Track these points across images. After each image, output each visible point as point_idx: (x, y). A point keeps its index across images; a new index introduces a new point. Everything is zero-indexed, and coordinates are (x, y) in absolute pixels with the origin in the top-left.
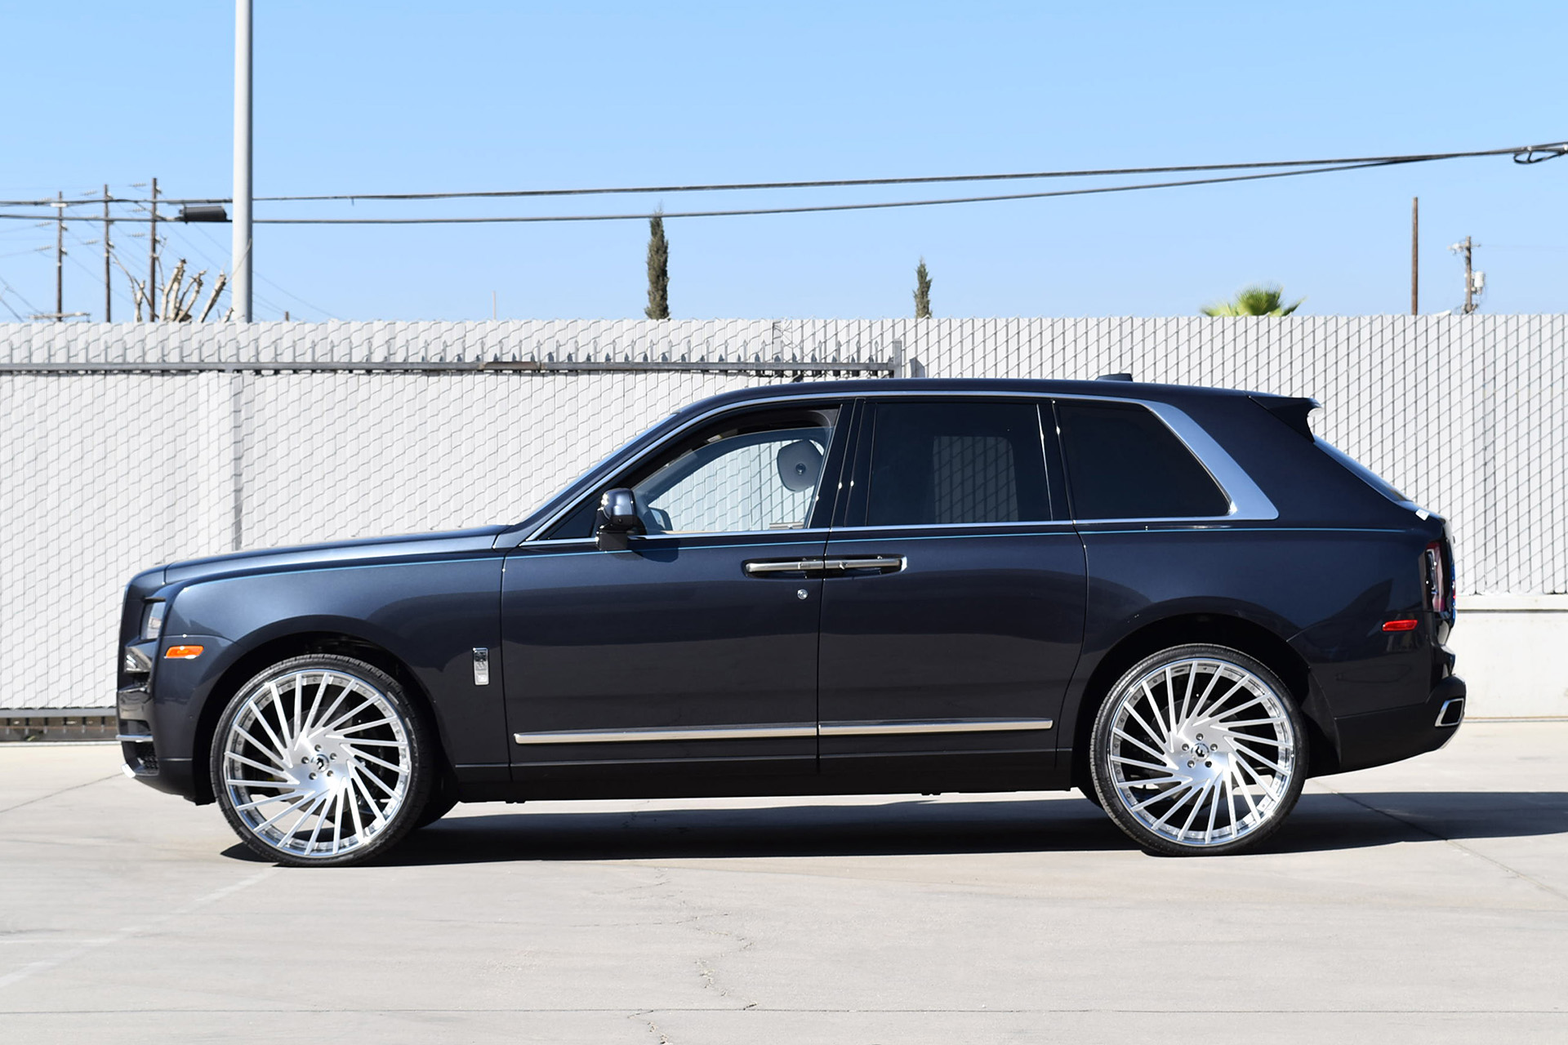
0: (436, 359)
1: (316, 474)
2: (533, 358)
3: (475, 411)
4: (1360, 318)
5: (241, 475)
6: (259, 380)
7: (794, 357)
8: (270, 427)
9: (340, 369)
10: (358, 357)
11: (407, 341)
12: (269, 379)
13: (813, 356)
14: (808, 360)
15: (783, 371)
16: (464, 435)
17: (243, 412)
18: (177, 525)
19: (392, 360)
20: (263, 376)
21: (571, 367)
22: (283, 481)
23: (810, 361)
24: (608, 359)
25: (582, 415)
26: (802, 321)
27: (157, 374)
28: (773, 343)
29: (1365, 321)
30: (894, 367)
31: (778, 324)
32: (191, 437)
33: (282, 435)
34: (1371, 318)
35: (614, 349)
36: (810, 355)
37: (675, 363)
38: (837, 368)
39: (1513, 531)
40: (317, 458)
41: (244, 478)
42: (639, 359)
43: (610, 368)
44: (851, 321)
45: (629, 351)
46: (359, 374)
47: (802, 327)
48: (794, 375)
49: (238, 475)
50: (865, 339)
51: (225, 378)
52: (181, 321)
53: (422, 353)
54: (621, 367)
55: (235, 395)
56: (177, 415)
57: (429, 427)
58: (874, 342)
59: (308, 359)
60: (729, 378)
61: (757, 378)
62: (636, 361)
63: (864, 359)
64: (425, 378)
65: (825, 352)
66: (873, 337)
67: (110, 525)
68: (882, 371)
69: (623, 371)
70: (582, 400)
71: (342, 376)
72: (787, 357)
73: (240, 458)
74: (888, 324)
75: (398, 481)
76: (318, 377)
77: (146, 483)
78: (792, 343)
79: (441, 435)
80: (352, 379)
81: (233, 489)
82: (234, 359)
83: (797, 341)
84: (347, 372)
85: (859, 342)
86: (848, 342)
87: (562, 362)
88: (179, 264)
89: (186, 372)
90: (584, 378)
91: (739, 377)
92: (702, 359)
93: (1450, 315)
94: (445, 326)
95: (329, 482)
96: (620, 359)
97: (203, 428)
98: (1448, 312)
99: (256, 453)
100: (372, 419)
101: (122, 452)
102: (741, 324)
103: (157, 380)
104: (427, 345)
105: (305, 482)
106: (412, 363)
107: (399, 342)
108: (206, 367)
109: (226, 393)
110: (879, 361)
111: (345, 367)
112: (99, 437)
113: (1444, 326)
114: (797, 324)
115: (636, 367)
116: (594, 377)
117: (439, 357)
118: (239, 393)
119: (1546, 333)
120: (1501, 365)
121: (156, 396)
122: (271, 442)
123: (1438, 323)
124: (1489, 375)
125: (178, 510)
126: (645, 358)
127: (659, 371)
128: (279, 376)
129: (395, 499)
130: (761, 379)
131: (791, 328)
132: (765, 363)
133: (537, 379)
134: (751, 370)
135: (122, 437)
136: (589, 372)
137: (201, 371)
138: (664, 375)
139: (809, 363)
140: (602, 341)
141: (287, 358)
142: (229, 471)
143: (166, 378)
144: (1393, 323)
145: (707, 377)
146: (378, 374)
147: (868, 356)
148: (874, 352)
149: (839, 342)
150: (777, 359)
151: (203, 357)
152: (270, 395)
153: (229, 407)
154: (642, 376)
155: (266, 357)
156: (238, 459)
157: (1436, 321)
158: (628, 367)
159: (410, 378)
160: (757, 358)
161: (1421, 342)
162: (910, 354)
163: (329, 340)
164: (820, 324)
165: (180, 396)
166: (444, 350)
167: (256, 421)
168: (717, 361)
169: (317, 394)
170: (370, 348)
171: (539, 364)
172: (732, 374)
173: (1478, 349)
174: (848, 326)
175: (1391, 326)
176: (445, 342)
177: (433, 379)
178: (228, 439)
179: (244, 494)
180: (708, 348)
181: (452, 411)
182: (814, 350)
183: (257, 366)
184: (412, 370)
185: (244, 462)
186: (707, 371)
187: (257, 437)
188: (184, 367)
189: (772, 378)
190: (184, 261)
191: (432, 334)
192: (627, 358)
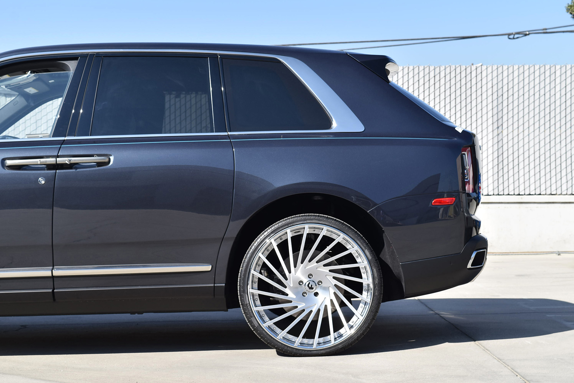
4: (440, 67)
29: (442, 68)
34: (445, 67)
39: (511, 166)
93: (482, 65)
98: (481, 64)
113: (479, 71)
119: (526, 74)
120: (505, 89)
123: (476, 69)
124: (500, 93)
144: (455, 69)
157: (475, 68)
161: (469, 78)
173: (495, 81)
175: (454, 71)
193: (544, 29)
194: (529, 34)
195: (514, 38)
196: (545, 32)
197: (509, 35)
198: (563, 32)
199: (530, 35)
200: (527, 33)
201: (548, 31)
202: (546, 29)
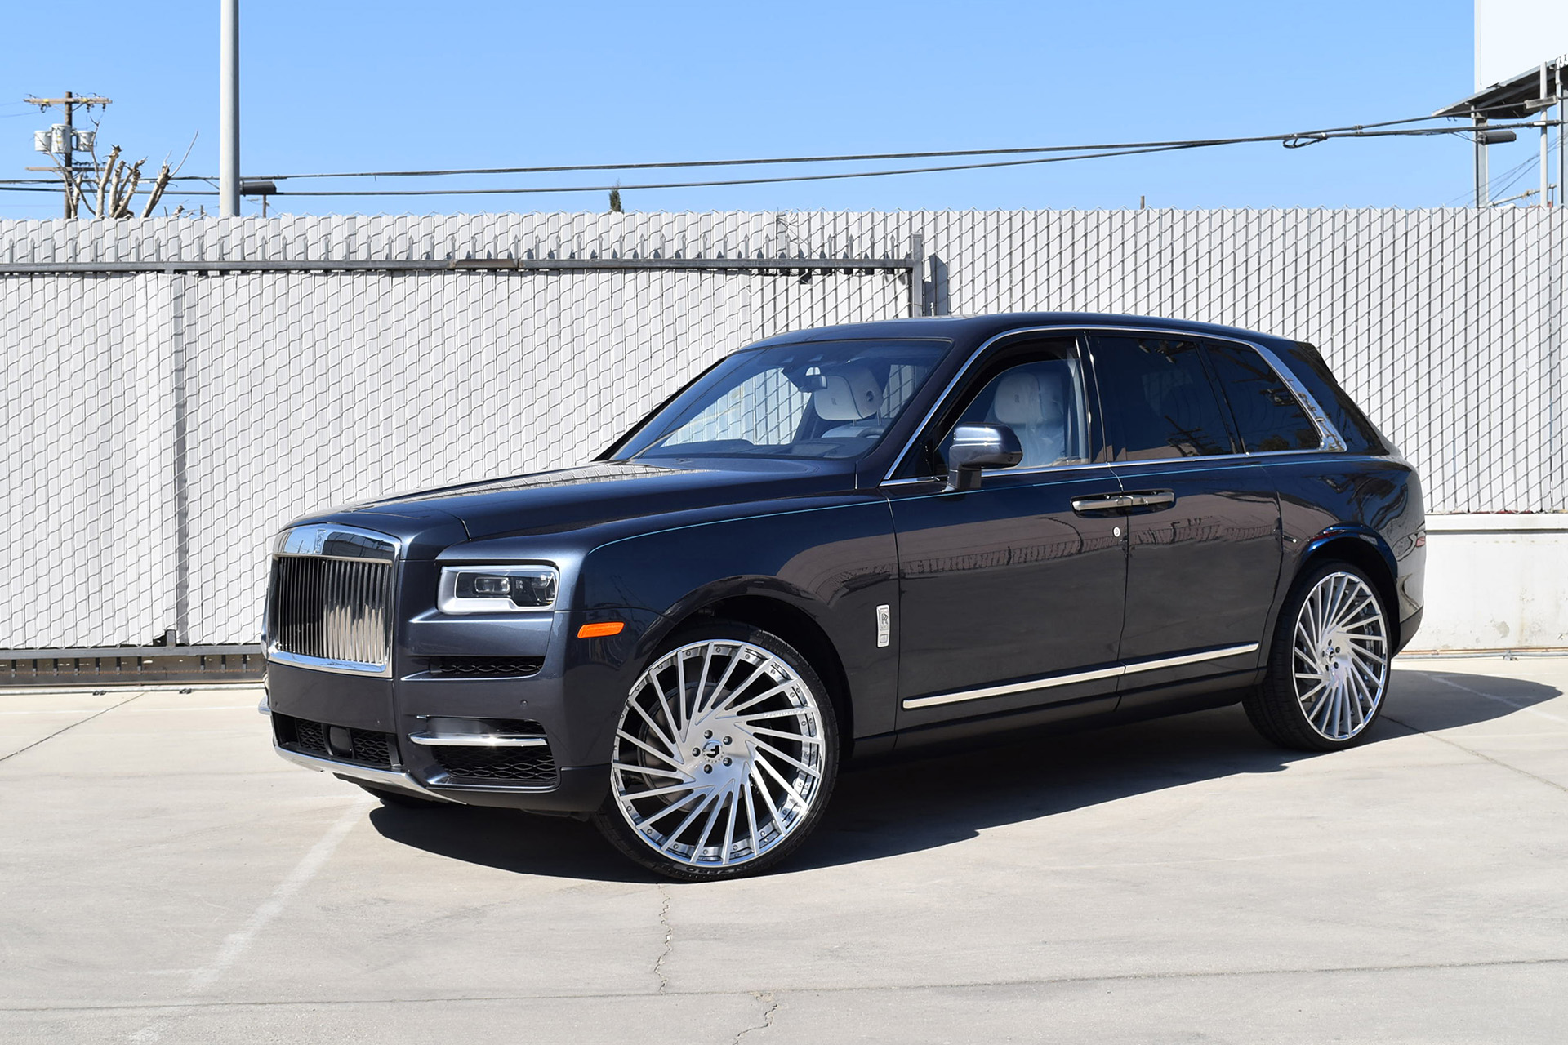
0: (402, 257)
1: (269, 386)
2: (510, 255)
3: (445, 315)
4: (1419, 212)
5: (184, 388)
6: (204, 283)
7: (800, 253)
8: (216, 335)
9: (295, 269)
10: (314, 255)
11: (369, 237)
12: (216, 281)
13: (822, 252)
14: (816, 256)
15: (789, 269)
16: (433, 341)
17: (185, 317)
18: (115, 445)
19: (352, 258)
20: (208, 277)
21: (552, 265)
22: (230, 395)
23: (818, 258)
24: (593, 255)
25: (566, 319)
26: (809, 214)
27: (89, 277)
28: (777, 238)
30: (913, 263)
31: (783, 218)
32: (128, 346)
33: (229, 343)
34: (1431, 210)
35: (600, 245)
36: (819, 252)
37: (669, 260)
38: (849, 266)
40: (269, 369)
41: (187, 392)
42: (629, 256)
43: (597, 266)
44: (864, 214)
45: (617, 247)
46: (315, 275)
47: (809, 220)
48: (800, 275)
49: (180, 389)
50: (879, 233)
51: (165, 279)
52: (118, 217)
53: (386, 251)
54: (609, 265)
55: (174, 299)
56: (112, 321)
57: (394, 334)
58: (889, 237)
59: (259, 257)
60: (729, 277)
61: (760, 277)
62: (625, 258)
63: (878, 255)
64: (388, 278)
65: (835, 248)
66: (888, 231)
67: (38, 445)
68: (898, 268)
69: (611, 269)
70: (566, 301)
71: (295, 278)
72: (793, 253)
73: (183, 370)
74: (904, 217)
75: (359, 394)
76: (268, 278)
77: (77, 399)
78: (797, 238)
79: (408, 342)
80: (308, 280)
81: (175, 404)
82: (176, 259)
83: (804, 235)
84: (303, 272)
85: (872, 237)
86: (860, 237)
87: (544, 260)
88: (112, 152)
89: (121, 273)
90: (566, 278)
91: (740, 276)
92: (699, 255)
94: (411, 220)
95: (282, 395)
96: (607, 255)
97: (141, 335)
99: (201, 363)
100: (331, 325)
101: (51, 363)
102: (741, 217)
103: (89, 282)
104: (391, 242)
105: (256, 395)
106: (375, 261)
107: (361, 238)
108: (143, 267)
109: (165, 296)
110: (896, 258)
111: (299, 267)
112: (25, 347)
113: (1508, 220)
114: (803, 217)
115: (625, 265)
116: (578, 277)
117: (405, 255)
118: (181, 296)
121: (89, 300)
122: (217, 351)
124: (1556, 273)
125: (115, 426)
126: (636, 255)
127: (651, 269)
128: (226, 277)
129: (357, 413)
130: (765, 277)
131: (797, 221)
132: (769, 260)
133: (515, 280)
134: (753, 268)
135: (51, 346)
136: (573, 270)
137: (137, 272)
138: (656, 275)
139: (818, 260)
140: (588, 236)
141: (235, 257)
142: (169, 384)
143: (99, 280)
144: (1454, 217)
145: (704, 276)
146: (337, 274)
147: (883, 253)
148: (889, 247)
149: (852, 237)
150: (783, 255)
151: (141, 258)
152: (216, 298)
153: (168, 313)
154: (630, 276)
155: (212, 256)
156: (179, 371)
157: (1499, 214)
158: (616, 265)
159: (372, 279)
160: (760, 255)
162: (929, 251)
163: (282, 236)
164: (829, 217)
165: (114, 300)
166: (411, 247)
167: (201, 328)
168: (715, 258)
169: (267, 297)
170: (327, 246)
171: (516, 262)
172: (732, 273)
174: (860, 219)
175: (1452, 220)
176: (411, 237)
177: (397, 280)
178: (168, 349)
179: (188, 409)
180: (705, 243)
181: (419, 315)
182: (823, 246)
183: (202, 266)
184: (376, 270)
185: (187, 374)
186: (705, 269)
187: (203, 344)
188: (118, 267)
189: (777, 277)
190: (118, 149)
191: (398, 229)
192: (615, 254)
193: (1356, 128)
194: (1325, 138)
195: (1295, 146)
196: (1358, 132)
197: (1286, 138)
198: (1396, 133)
199: (1328, 139)
200: (1324, 134)
201: (1364, 131)
202: (1362, 128)
